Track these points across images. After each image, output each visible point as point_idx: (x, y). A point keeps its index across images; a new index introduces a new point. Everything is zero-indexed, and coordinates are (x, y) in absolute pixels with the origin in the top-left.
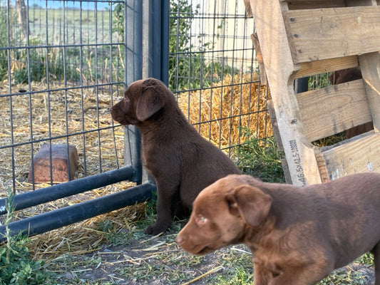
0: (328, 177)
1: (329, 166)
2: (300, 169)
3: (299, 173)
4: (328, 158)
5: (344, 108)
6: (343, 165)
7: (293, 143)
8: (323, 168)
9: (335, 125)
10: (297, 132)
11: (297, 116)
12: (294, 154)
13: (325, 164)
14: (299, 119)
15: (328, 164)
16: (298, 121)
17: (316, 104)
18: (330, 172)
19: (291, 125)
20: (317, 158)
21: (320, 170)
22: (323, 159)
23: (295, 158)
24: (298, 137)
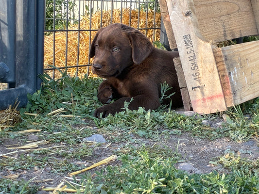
0: (227, 74)
1: (228, 62)
2: (195, 66)
3: (194, 72)
4: (226, 53)
5: (232, 15)
6: (241, 64)
7: (187, 39)
8: (221, 63)
9: (225, 31)
10: (192, 25)
11: (191, 8)
12: (189, 50)
13: (223, 59)
14: (194, 12)
15: (226, 59)
16: (192, 14)
17: (206, 5)
18: (228, 69)
19: (186, 18)
20: (214, 53)
21: (217, 67)
22: (222, 54)
23: (190, 55)
24: (192, 32)
